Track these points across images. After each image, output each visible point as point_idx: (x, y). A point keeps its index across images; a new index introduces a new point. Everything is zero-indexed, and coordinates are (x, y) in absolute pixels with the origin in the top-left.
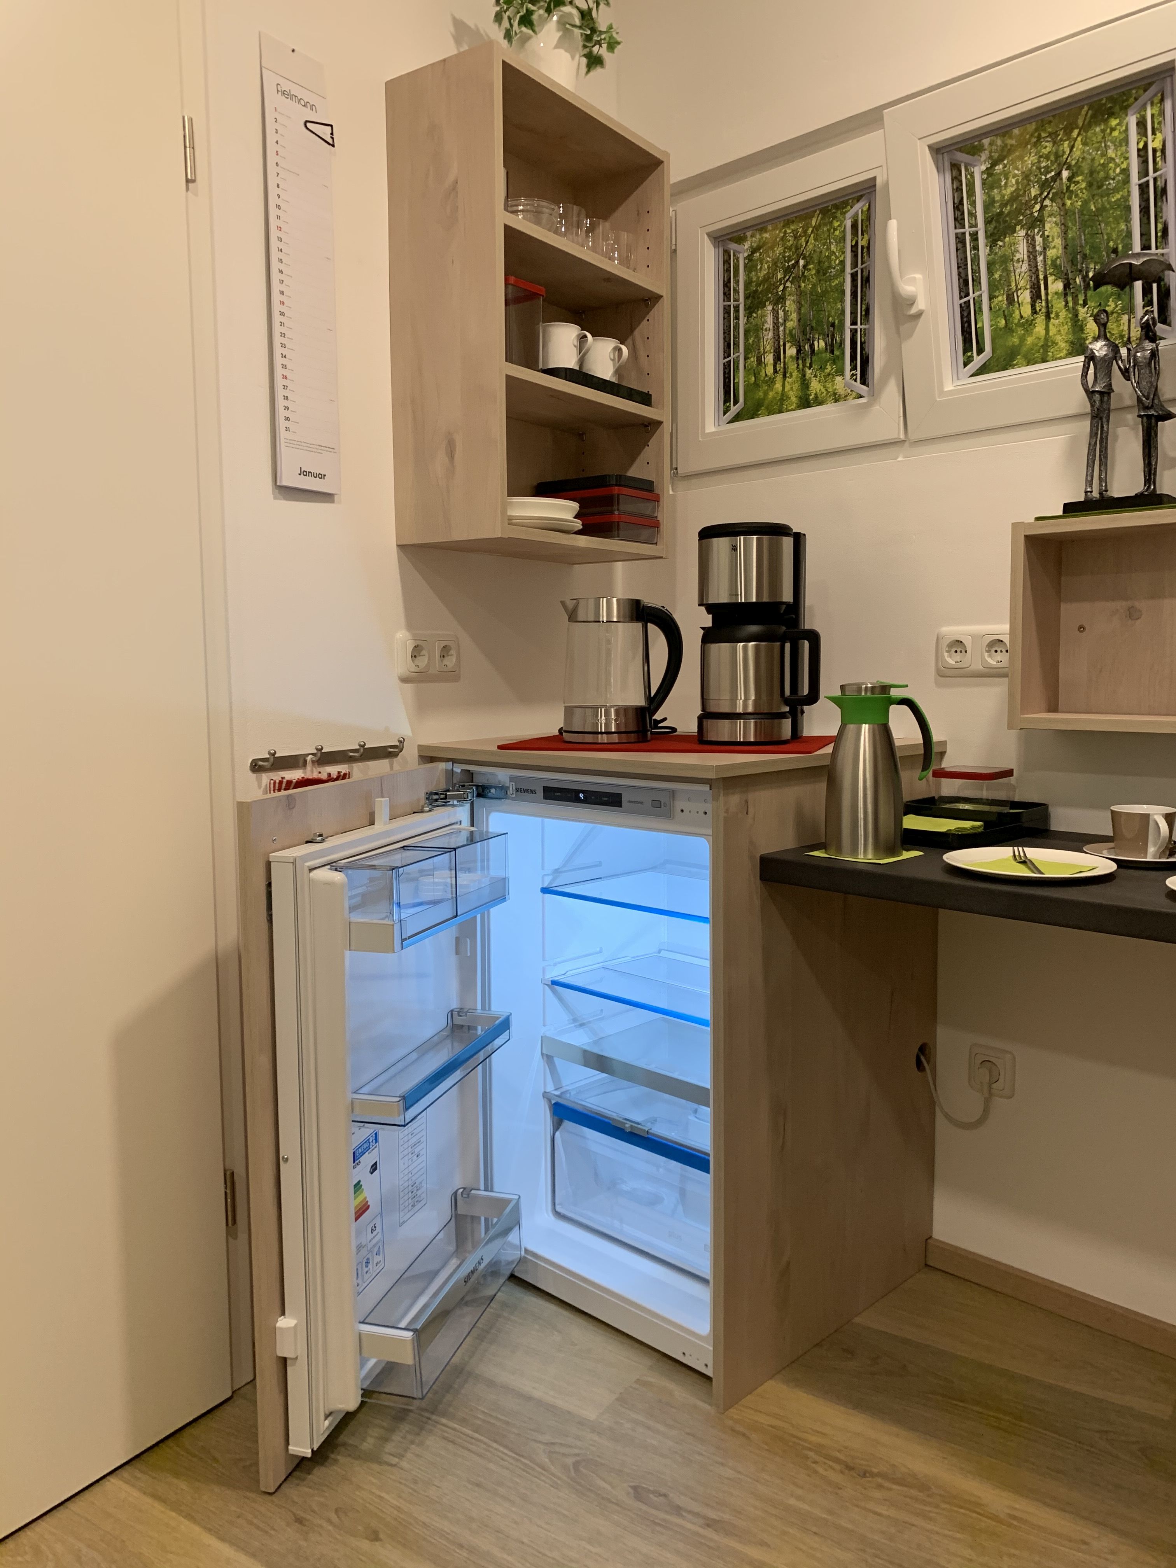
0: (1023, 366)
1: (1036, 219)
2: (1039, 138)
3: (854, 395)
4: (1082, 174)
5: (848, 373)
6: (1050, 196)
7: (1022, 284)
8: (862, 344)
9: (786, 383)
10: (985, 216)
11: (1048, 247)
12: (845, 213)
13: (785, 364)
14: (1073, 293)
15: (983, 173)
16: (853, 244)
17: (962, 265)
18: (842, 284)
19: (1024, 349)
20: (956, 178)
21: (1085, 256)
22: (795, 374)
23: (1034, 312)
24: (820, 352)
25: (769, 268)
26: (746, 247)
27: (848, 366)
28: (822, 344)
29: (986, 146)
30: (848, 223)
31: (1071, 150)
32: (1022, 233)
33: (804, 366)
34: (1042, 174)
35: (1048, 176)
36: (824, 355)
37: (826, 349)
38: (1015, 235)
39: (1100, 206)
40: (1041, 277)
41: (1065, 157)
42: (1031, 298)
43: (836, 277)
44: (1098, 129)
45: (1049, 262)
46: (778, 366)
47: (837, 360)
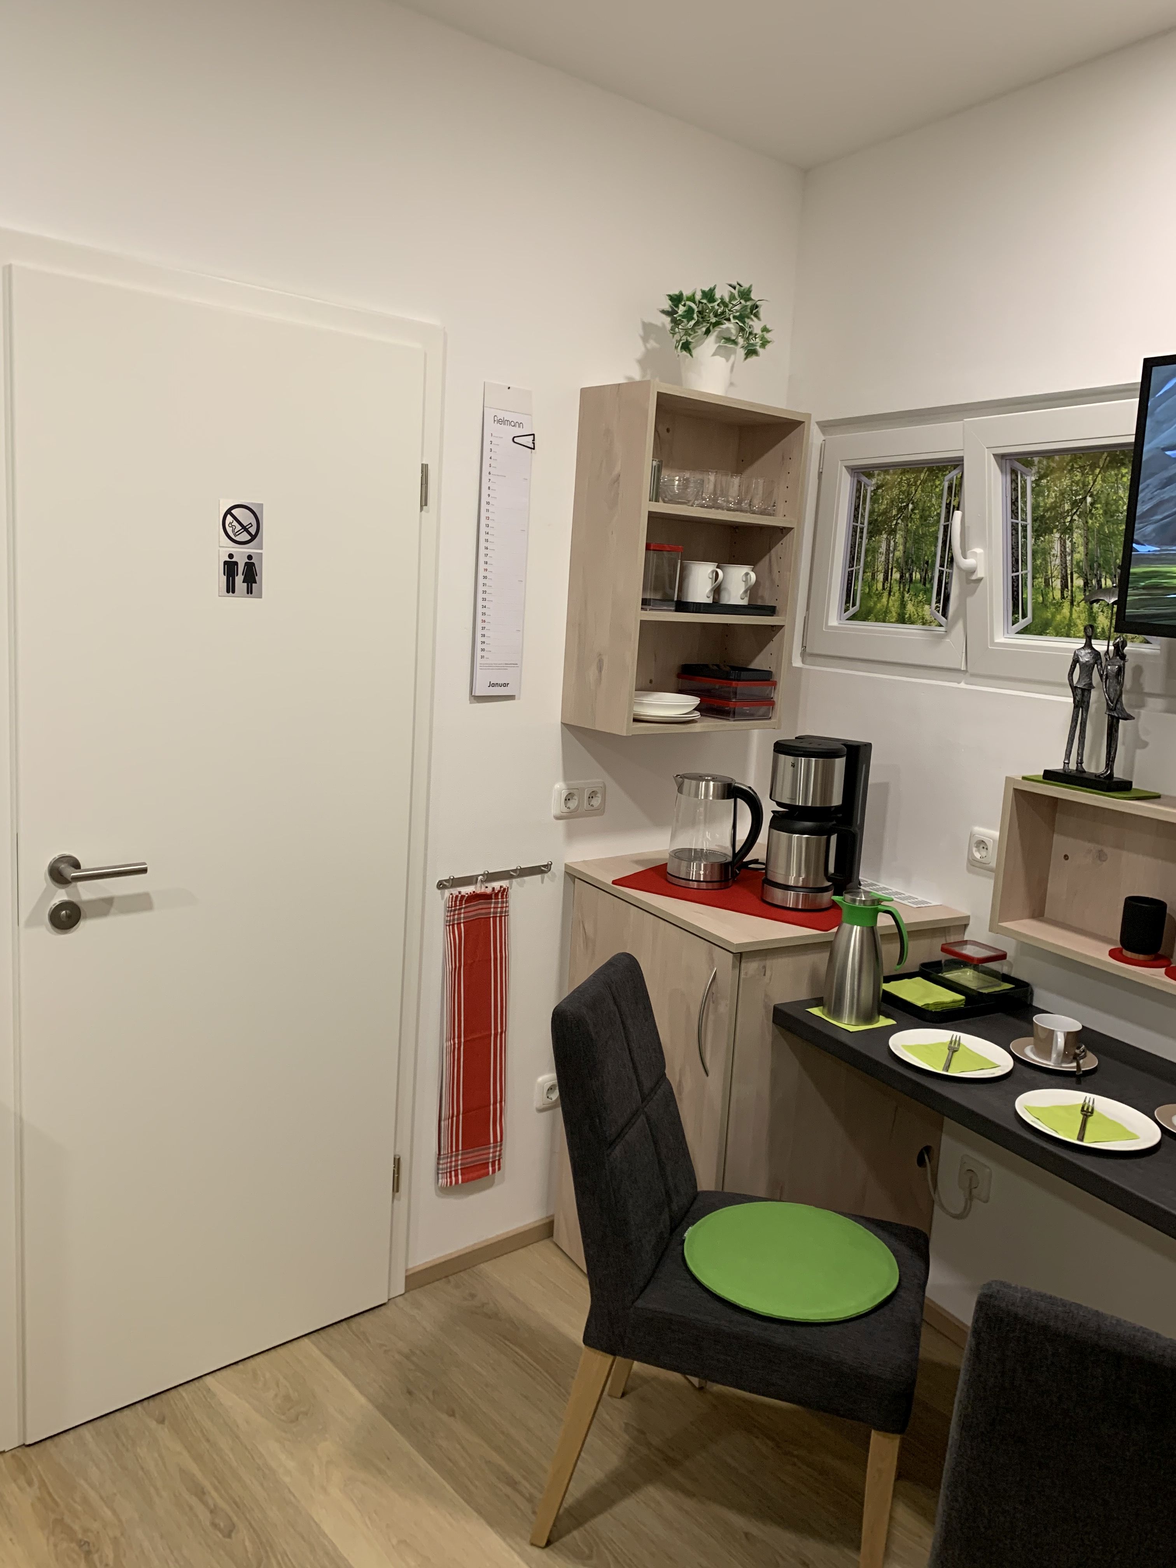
0: (1053, 635)
1: (1067, 528)
2: (1072, 467)
3: (936, 623)
4: (1100, 503)
5: (934, 605)
6: (1078, 513)
7: (1055, 573)
8: (946, 584)
9: (890, 600)
10: (1032, 516)
11: (1075, 551)
12: (945, 475)
13: (891, 584)
14: (1090, 591)
15: (1033, 482)
16: (948, 502)
17: (1015, 547)
18: (937, 531)
19: (1054, 624)
20: (1014, 480)
21: (1099, 565)
22: (897, 594)
23: (1063, 597)
24: (916, 582)
25: (887, 504)
26: (873, 483)
27: (934, 600)
28: (918, 576)
29: (1036, 463)
30: (946, 485)
31: (1094, 483)
32: (1057, 535)
33: (904, 590)
34: (1073, 495)
35: (1077, 498)
36: (919, 585)
37: (921, 581)
38: (1052, 535)
39: (1111, 530)
40: (1069, 572)
41: (1090, 486)
42: (1061, 586)
43: (933, 525)
44: (1113, 473)
45: (1075, 563)
46: (886, 584)
47: (927, 592)
